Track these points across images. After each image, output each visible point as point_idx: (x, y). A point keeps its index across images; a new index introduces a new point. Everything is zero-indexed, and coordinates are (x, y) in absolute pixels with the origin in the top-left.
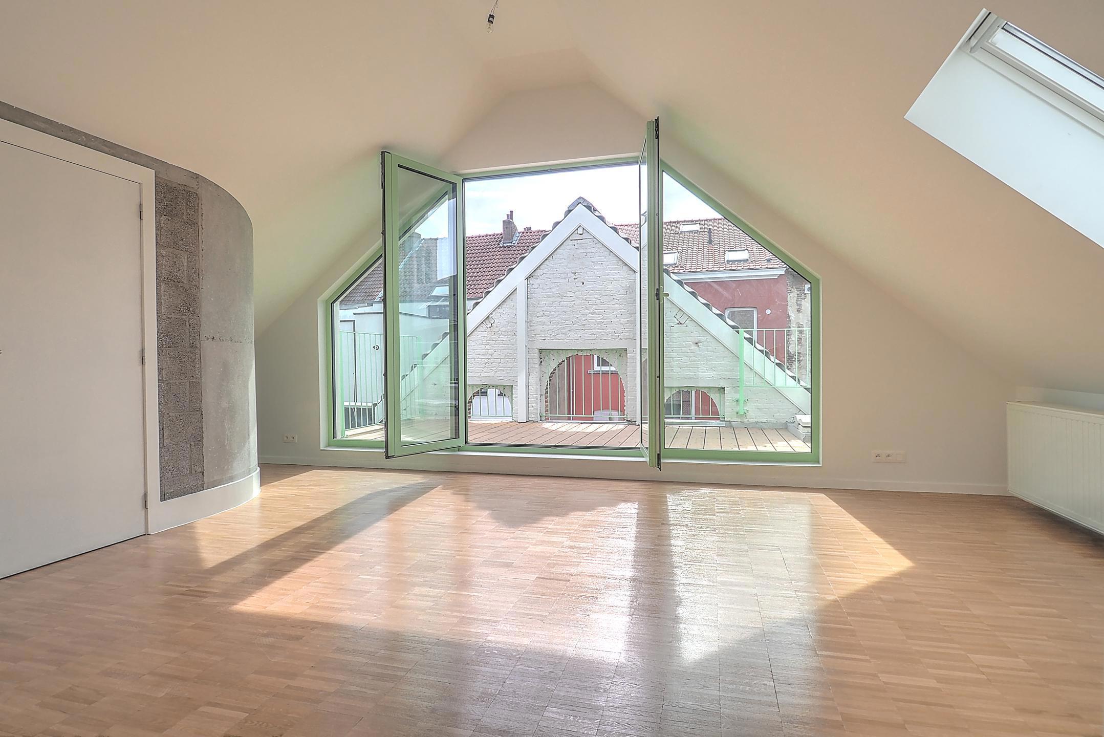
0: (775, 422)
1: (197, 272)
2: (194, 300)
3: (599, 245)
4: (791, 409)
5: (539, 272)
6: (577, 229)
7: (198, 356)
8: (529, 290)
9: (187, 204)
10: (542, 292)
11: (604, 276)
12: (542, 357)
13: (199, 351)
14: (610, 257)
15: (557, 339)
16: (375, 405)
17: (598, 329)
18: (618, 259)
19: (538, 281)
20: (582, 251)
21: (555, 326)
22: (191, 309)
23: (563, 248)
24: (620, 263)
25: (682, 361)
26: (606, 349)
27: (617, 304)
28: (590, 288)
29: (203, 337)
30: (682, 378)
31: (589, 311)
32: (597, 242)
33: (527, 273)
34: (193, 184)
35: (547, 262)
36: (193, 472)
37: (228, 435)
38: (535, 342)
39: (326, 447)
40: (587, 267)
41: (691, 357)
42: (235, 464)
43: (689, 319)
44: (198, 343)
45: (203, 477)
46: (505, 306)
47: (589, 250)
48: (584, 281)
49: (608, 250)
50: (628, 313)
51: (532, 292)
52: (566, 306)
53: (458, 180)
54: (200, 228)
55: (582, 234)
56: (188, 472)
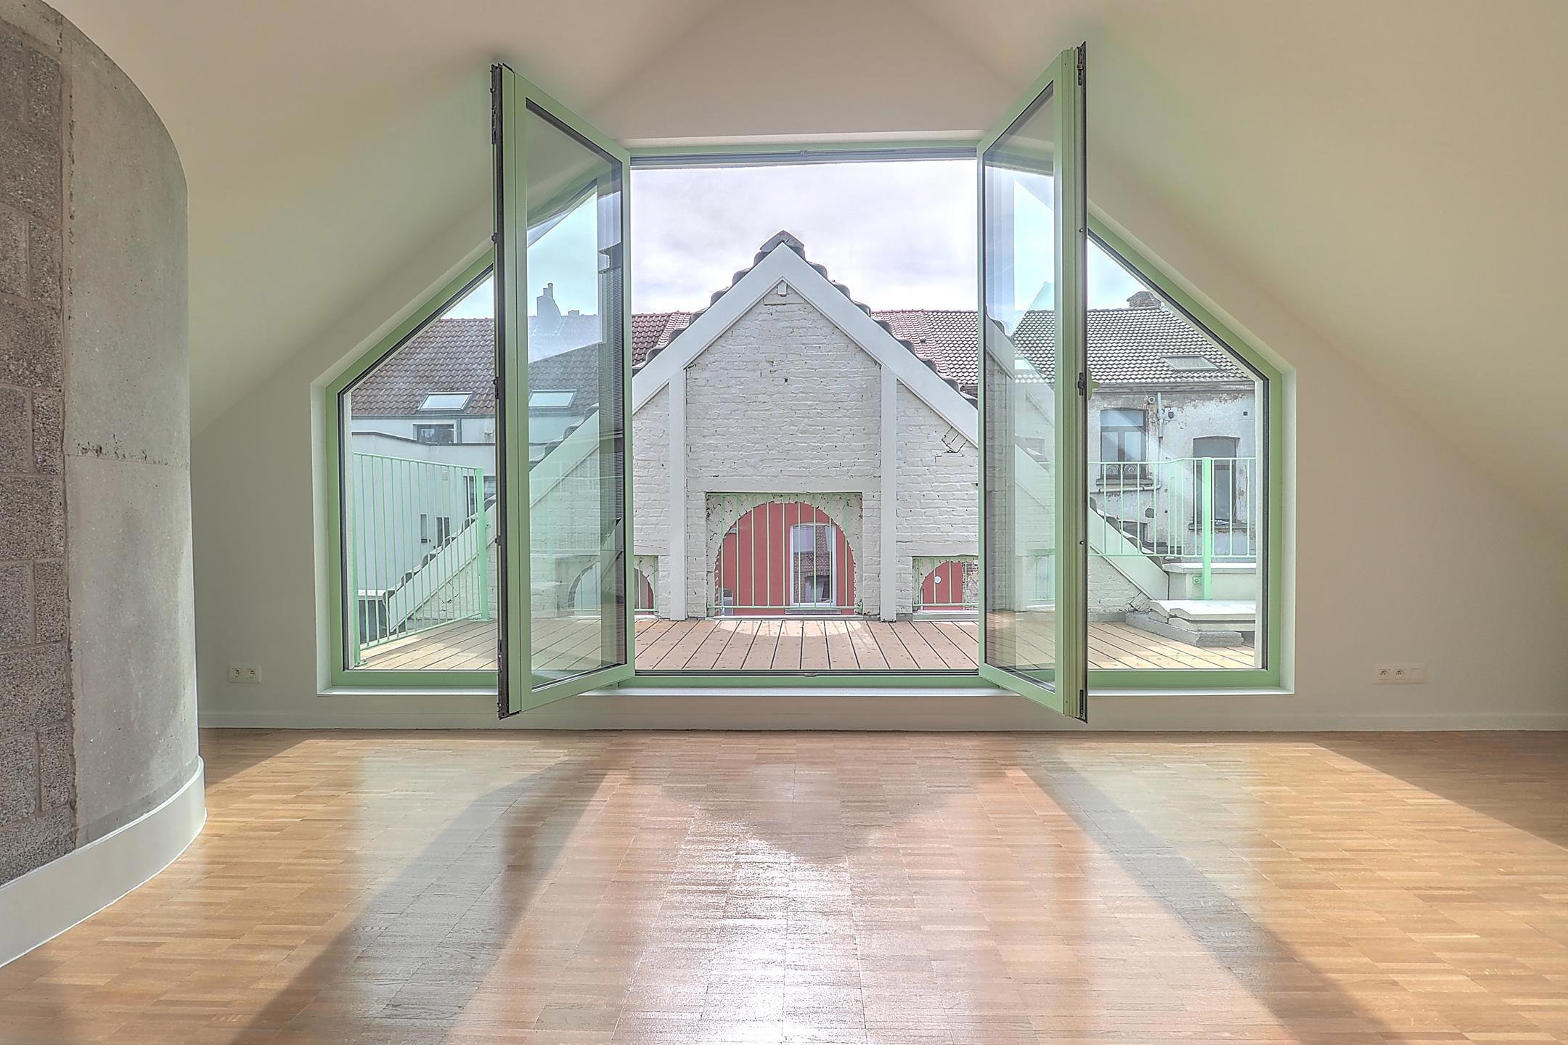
0: (1102, 612)
1: (58, 271)
2: (48, 344)
3: (814, 316)
4: (1126, 590)
5: (708, 358)
6: (776, 287)
7: (58, 498)
8: (688, 390)
9: (31, 85)
10: (713, 393)
11: (823, 368)
12: (710, 506)
13: (61, 482)
14: (834, 336)
15: (740, 476)
16: (391, 593)
17: (813, 459)
18: (847, 341)
19: (706, 374)
20: (786, 324)
21: (735, 453)
22: (39, 369)
23: (753, 318)
24: (852, 347)
25: (954, 513)
26: (823, 494)
27: (845, 416)
28: (799, 388)
29: (71, 447)
30: (953, 541)
31: (796, 428)
32: (812, 310)
33: (687, 359)
34: (48, 35)
35: (722, 341)
36: (46, 806)
37: (137, 695)
38: (699, 479)
39: (327, 689)
40: (792, 351)
41: (969, 507)
42: (154, 764)
43: (967, 444)
44: (59, 462)
45: (75, 814)
46: (644, 416)
47: (796, 324)
48: (788, 376)
49: (831, 325)
50: (865, 431)
51: (695, 393)
52: (755, 419)
53: (624, 158)
54: (67, 160)
55: (785, 295)
56: (32, 809)
